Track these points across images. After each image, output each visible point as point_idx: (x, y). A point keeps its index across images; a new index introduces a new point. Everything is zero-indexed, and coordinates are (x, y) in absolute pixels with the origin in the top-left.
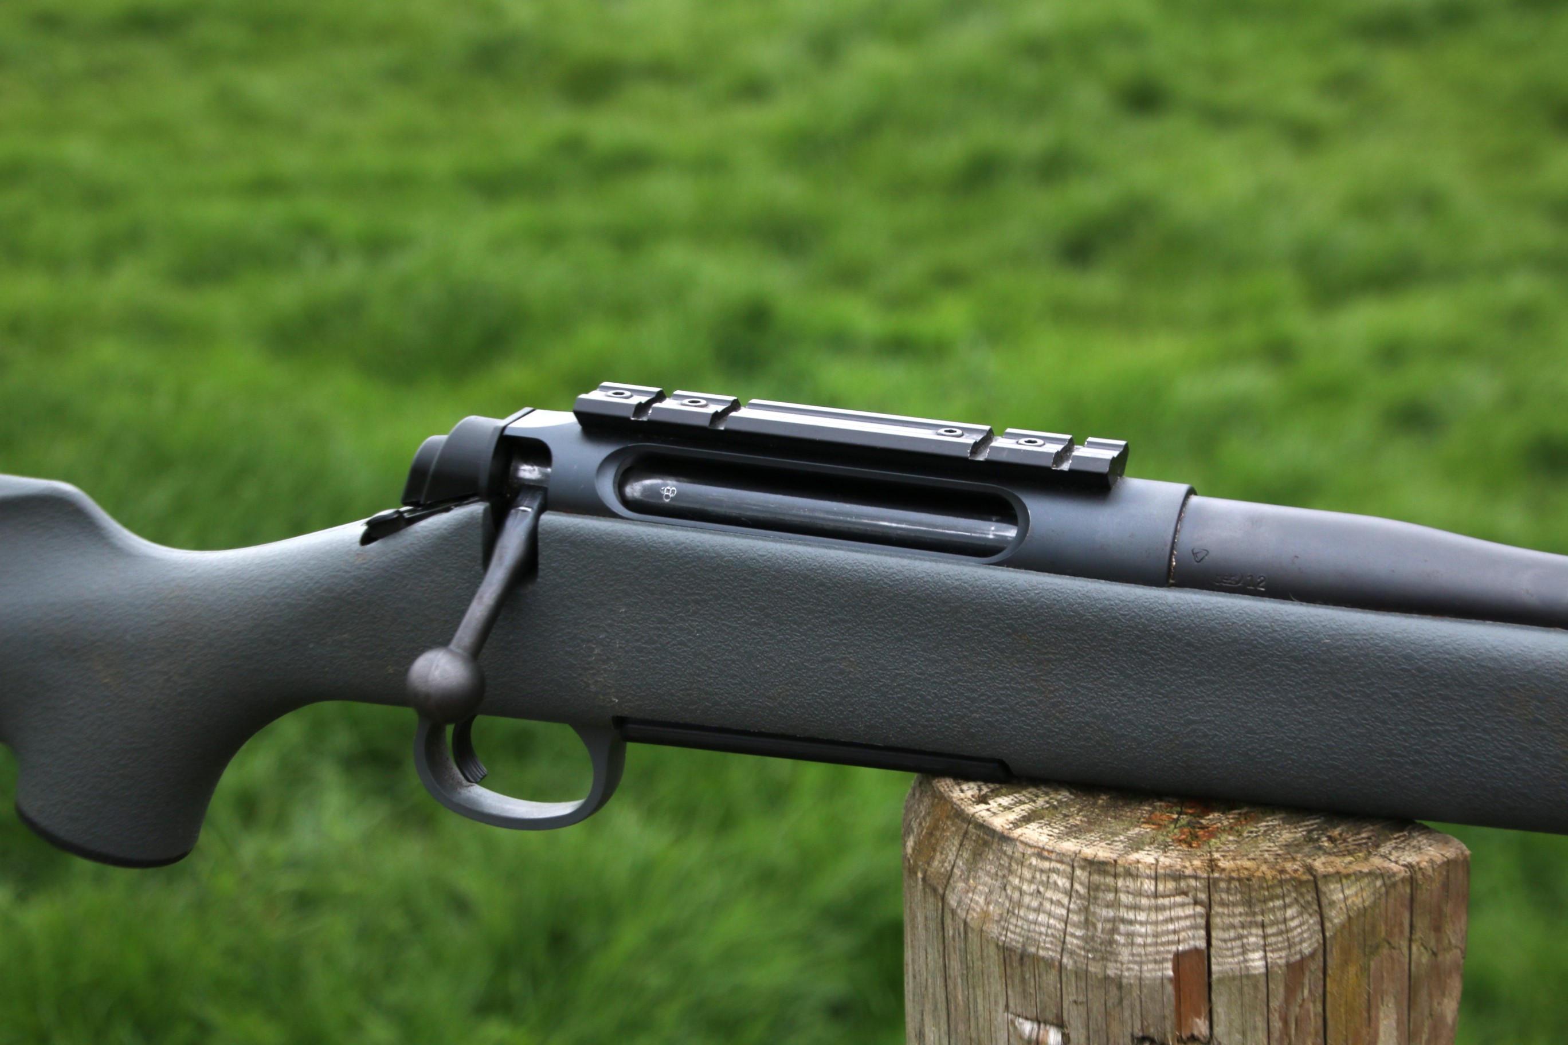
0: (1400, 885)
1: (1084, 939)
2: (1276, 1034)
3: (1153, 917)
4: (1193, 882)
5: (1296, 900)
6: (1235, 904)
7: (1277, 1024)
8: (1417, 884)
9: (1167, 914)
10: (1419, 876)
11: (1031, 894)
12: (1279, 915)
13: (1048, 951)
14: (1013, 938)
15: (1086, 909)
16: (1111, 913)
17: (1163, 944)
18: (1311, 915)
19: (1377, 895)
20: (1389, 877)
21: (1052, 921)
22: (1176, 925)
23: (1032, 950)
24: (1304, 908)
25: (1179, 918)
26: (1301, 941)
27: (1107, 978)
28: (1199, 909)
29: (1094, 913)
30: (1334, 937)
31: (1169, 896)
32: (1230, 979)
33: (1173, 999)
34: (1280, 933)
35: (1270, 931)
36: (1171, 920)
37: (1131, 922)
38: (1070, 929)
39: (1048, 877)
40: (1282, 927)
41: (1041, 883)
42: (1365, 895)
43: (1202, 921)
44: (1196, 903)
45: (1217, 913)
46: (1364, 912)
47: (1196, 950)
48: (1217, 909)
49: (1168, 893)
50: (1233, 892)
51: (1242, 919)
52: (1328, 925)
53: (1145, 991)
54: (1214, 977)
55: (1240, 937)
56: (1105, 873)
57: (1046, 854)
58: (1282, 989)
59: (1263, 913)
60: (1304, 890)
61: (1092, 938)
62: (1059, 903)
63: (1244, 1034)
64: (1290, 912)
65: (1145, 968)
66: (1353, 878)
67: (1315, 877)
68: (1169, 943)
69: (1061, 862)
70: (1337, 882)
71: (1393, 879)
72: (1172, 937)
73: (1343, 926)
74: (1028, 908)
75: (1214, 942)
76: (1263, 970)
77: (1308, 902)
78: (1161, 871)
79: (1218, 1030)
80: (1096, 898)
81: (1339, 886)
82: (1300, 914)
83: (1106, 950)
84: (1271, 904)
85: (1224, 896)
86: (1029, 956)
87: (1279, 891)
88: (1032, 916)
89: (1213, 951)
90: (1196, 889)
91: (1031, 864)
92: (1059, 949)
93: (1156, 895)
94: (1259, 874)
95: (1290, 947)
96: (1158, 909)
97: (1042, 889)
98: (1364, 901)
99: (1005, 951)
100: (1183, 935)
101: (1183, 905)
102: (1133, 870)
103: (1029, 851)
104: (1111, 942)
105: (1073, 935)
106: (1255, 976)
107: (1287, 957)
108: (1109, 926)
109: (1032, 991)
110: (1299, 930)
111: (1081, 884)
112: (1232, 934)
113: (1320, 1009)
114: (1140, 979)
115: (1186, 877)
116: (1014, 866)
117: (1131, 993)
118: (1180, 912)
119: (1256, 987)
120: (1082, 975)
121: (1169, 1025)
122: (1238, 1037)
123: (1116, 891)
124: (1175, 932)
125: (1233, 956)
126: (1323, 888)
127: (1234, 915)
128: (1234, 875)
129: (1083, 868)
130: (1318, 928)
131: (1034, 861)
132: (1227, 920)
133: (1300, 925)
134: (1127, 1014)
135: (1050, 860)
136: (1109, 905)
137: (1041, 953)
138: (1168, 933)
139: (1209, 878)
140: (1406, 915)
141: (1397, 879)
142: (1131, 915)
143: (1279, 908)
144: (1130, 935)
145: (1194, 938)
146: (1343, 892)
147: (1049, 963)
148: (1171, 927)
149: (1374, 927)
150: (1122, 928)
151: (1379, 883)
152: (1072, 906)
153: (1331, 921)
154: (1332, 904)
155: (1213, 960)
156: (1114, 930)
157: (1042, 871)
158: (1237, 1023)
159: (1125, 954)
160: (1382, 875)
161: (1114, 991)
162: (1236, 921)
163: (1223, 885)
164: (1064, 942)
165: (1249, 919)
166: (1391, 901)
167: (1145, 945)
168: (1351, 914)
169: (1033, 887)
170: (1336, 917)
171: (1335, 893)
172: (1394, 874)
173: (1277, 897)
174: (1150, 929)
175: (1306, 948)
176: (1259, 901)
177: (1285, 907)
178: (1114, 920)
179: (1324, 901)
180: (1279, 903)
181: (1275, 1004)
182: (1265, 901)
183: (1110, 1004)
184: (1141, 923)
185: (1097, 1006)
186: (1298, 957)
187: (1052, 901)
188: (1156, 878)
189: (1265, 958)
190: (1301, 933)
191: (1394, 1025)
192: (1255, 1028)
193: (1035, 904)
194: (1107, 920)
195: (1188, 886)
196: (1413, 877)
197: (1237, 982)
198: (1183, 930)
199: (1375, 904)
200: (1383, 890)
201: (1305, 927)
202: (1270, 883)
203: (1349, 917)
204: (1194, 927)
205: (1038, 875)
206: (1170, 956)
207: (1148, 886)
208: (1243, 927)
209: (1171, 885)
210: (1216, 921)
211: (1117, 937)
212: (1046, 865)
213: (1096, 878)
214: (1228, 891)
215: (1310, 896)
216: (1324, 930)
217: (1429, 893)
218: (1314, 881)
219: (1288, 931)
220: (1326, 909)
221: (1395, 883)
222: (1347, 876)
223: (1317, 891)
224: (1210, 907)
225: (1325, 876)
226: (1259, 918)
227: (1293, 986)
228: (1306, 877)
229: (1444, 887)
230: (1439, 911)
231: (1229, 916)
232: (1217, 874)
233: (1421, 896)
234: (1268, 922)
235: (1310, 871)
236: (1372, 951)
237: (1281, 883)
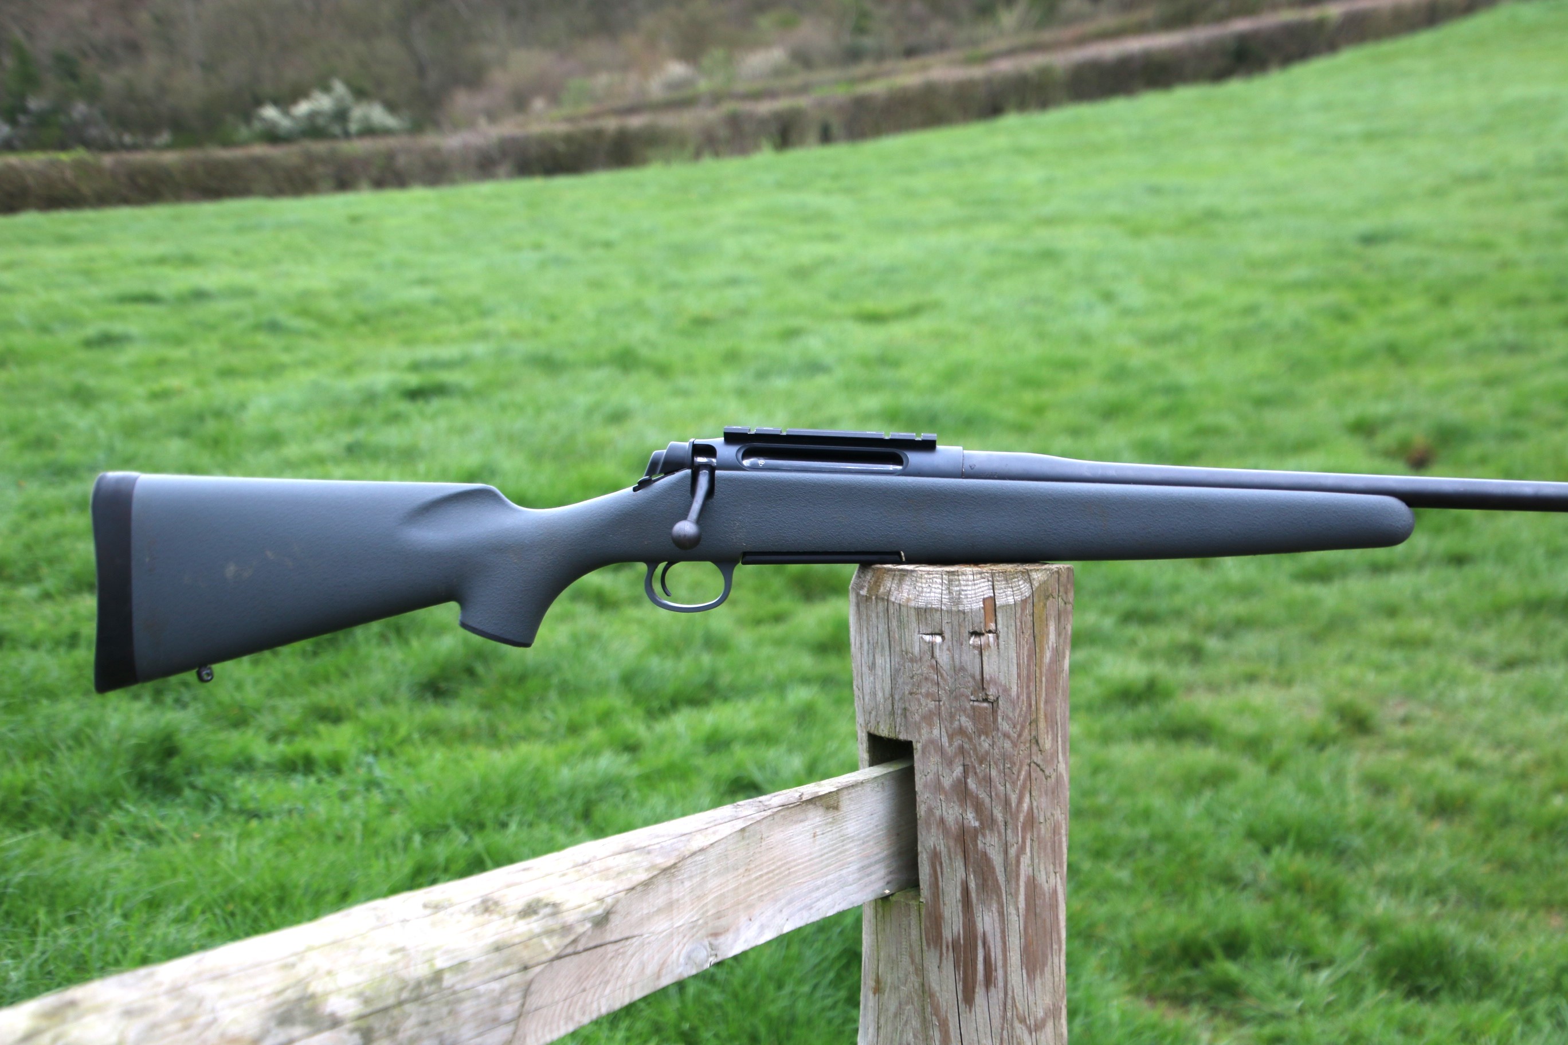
0: (1055, 574)
1: (949, 599)
2: (1018, 627)
3: (974, 587)
4: (986, 574)
5: (1022, 578)
6: (1001, 581)
7: (1019, 624)
8: (1060, 574)
9: (979, 586)
10: (1060, 571)
11: (926, 588)
12: (1017, 583)
13: (936, 605)
14: (921, 604)
15: (949, 588)
16: (958, 588)
17: (978, 596)
18: (1027, 583)
19: (1048, 577)
20: (1051, 571)
21: (936, 595)
22: (983, 589)
23: (930, 606)
24: (1025, 581)
25: (983, 587)
26: (1025, 593)
27: (959, 611)
28: (990, 583)
29: (952, 589)
30: (1036, 591)
31: (979, 579)
32: (1002, 607)
33: (983, 615)
34: (1018, 590)
35: (1014, 589)
36: (980, 588)
37: (966, 591)
38: (943, 596)
39: (933, 580)
40: (1018, 588)
41: (930, 582)
42: (1044, 576)
43: (991, 587)
44: (988, 581)
46: (1045, 582)
47: (991, 597)
48: (996, 583)
50: (1001, 576)
51: (1005, 585)
52: (1033, 586)
53: (973, 613)
54: (997, 606)
55: (1004, 592)
56: (954, 575)
57: (931, 573)
58: (1020, 610)
59: (1011, 584)
60: (1024, 575)
61: (952, 598)
62: (938, 588)
63: (1008, 628)
64: (1020, 583)
65: (972, 605)
67: (1027, 570)
68: (981, 595)
69: (937, 574)
70: (1035, 573)
71: (1053, 571)
72: (981, 593)
73: (1038, 587)
74: (926, 592)
75: (996, 594)
76: (1013, 603)
77: (1026, 579)
78: (975, 572)
79: (999, 627)
80: (952, 584)
82: (1024, 583)
83: (957, 601)
84: (1014, 580)
85: (998, 578)
86: (928, 609)
87: (1016, 576)
88: (928, 595)
89: (996, 597)
90: (988, 576)
91: (925, 578)
92: (940, 604)
93: (974, 580)
94: (1008, 570)
95: (1021, 594)
96: (975, 585)
97: (931, 585)
98: (1044, 579)
99: (918, 610)
100: (985, 592)
101: (984, 582)
102: (964, 572)
103: (924, 573)
104: (959, 598)
105: (945, 598)
106: (1011, 605)
107: (1022, 597)
108: (958, 593)
109: (930, 622)
111: (946, 580)
112: (1002, 591)
113: (1032, 619)
114: (971, 609)
115: (984, 573)
116: (918, 579)
117: (968, 615)
118: (983, 585)
119: (1011, 609)
120: (949, 612)
121: (982, 625)
122: (1006, 629)
123: (959, 580)
124: (982, 591)
125: (1003, 598)
126: (1030, 574)
127: (1002, 585)
128: (1000, 571)
129: (946, 575)
130: (1030, 587)
131: (926, 576)
132: (1000, 586)
133: (1024, 587)
134: (967, 623)
135: (933, 574)
136: (957, 586)
137: (933, 606)
138: (980, 592)
139: (992, 573)
140: (1057, 586)
142: (965, 588)
143: (1017, 581)
144: (966, 595)
145: (989, 593)
146: (1037, 575)
147: (936, 610)
148: (980, 590)
149: (1048, 588)
150: (963, 593)
151: (1048, 572)
152: (943, 588)
154: (1034, 579)
155: (996, 600)
156: (960, 594)
157: (930, 579)
158: (1005, 623)
159: (965, 601)
160: (1049, 570)
161: (962, 615)
162: (1003, 586)
163: (997, 574)
164: (942, 601)
165: (1007, 586)
166: (1052, 579)
167: (972, 598)
168: (1041, 583)
169: (927, 585)
170: (1036, 584)
171: (1035, 575)
172: (1053, 569)
173: (1016, 578)
174: (973, 592)
175: (1027, 594)
176: (1010, 579)
177: (1019, 581)
178: (959, 591)
179: (1031, 578)
180: (1016, 580)
181: (1018, 615)
182: (1012, 579)
183: (960, 621)
184: (970, 590)
185: (955, 623)
186: (1025, 598)
187: (935, 588)
188: (973, 575)
189: (1014, 598)
191: (1054, 629)
192: (1011, 625)
193: (928, 590)
194: (957, 591)
195: (985, 576)
196: (1058, 572)
197: (1005, 608)
198: (985, 590)
199: (1048, 580)
200: (1050, 575)
201: (1026, 587)
202: (1013, 573)
204: (989, 589)
205: (928, 580)
206: (981, 600)
207: (971, 577)
208: (1005, 588)
209: (979, 576)
210: (996, 587)
211: (961, 596)
212: (931, 576)
213: (951, 577)
214: (999, 576)
215: (1026, 577)
216: (1032, 589)
217: (1064, 578)
218: (1028, 572)
219: (1020, 589)
220: (1032, 581)
221: (1053, 573)
222: (1038, 570)
223: (1029, 575)
224: (993, 582)
225: (1031, 570)
226: (1010, 585)
227: (1023, 610)
228: (1024, 571)
229: (1068, 577)
230: (1067, 586)
231: (1000, 585)
232: (994, 571)
233: (1061, 579)
234: (1013, 586)
235: (1025, 569)
236: (1047, 598)
237: (1017, 573)
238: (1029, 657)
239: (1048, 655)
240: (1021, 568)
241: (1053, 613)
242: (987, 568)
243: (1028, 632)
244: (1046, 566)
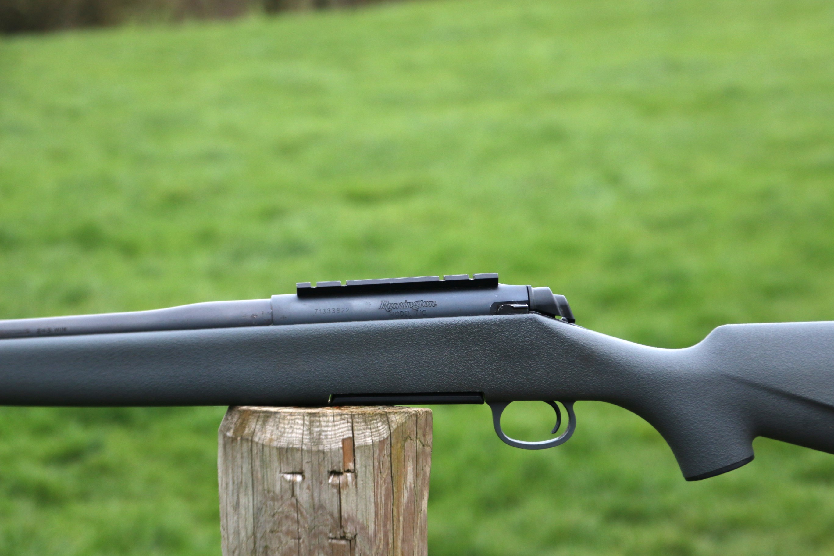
0: (413, 416)
1: (310, 439)
2: (376, 468)
3: (334, 428)
4: (346, 416)
5: (381, 420)
6: (361, 422)
7: (376, 464)
8: (418, 417)
9: (339, 427)
10: (418, 414)
11: (289, 428)
12: (375, 425)
13: (297, 445)
14: (283, 443)
15: (310, 429)
16: (318, 429)
17: (338, 437)
18: (386, 425)
19: (406, 419)
20: (409, 413)
21: (298, 435)
22: (342, 430)
23: (291, 446)
24: (383, 423)
25: (343, 428)
26: (383, 434)
27: (319, 451)
28: (349, 424)
29: (313, 430)
30: (394, 432)
31: (339, 421)
32: (360, 447)
33: (342, 455)
34: (376, 431)
35: (373, 430)
36: (340, 428)
37: (326, 431)
38: (304, 437)
39: (295, 421)
41: (292, 423)
42: (402, 419)
43: (350, 428)
44: (348, 422)
45: (355, 425)
46: (402, 424)
47: (349, 438)
48: (355, 424)
49: (338, 420)
50: (360, 418)
51: (364, 427)
52: (391, 428)
53: (333, 453)
54: (356, 446)
55: (363, 433)
56: (316, 416)
57: (293, 414)
58: (378, 450)
59: (370, 425)
60: (383, 417)
61: (313, 438)
62: (300, 429)
63: (366, 467)
64: (379, 424)
65: (332, 445)
66: (398, 413)
67: (386, 413)
68: (340, 436)
69: (299, 415)
70: (393, 414)
71: (411, 414)
72: (341, 434)
73: (396, 429)
74: (288, 433)
75: (355, 435)
76: (371, 443)
77: (384, 421)
78: (335, 414)
79: (358, 466)
80: (313, 425)
81: (394, 416)
82: (382, 425)
83: (317, 441)
84: (373, 422)
85: (357, 420)
86: (290, 448)
87: (375, 418)
88: (290, 435)
89: (355, 438)
90: (348, 418)
91: (287, 419)
92: (301, 444)
93: (334, 421)
94: (368, 412)
95: (380, 435)
96: (335, 426)
97: (293, 426)
98: (402, 421)
99: (280, 450)
100: (344, 433)
101: (344, 423)
102: (325, 414)
103: (286, 414)
104: (319, 439)
105: (306, 438)
106: (369, 445)
107: (379, 438)
108: (318, 433)
109: (291, 461)
110: (382, 430)
111: (307, 421)
112: (361, 432)
113: (389, 459)
114: (331, 449)
115: (344, 414)
116: (281, 421)
117: (327, 455)
118: (343, 426)
119: (369, 449)
120: (310, 451)
121: (341, 464)
122: (364, 469)
123: (320, 422)
124: (342, 432)
125: (361, 439)
126: (389, 416)
127: (361, 426)
128: (360, 413)
129: (307, 416)
130: (388, 429)
131: (289, 417)
132: (359, 428)
133: (383, 428)
134: (326, 463)
135: (295, 416)
136: (318, 427)
137: (295, 446)
138: (339, 433)
139: (351, 414)
140: (415, 428)
141: (412, 414)
142: (325, 429)
143: (375, 423)
144: (326, 435)
145: (348, 433)
146: (395, 417)
147: (297, 450)
148: (340, 431)
149: (405, 430)
150: (323, 433)
151: (406, 415)
152: (305, 429)
153: (392, 427)
154: (392, 421)
155: (355, 441)
156: (320, 435)
157: (292, 420)
158: (363, 463)
159: (325, 442)
160: (407, 412)
161: (321, 456)
162: (362, 428)
163: (356, 416)
164: (302, 442)
165: (366, 427)
166: (410, 421)
167: (331, 438)
168: (399, 425)
169: (289, 426)
170: (394, 426)
171: (393, 418)
172: (411, 412)
174: (333, 433)
175: (385, 436)
176: (369, 421)
177: (377, 423)
178: (320, 431)
179: (390, 421)
180: (375, 421)
181: (376, 455)
182: (371, 421)
183: (320, 460)
184: (330, 431)
185: (315, 462)
186: (383, 439)
187: (297, 429)
188: (334, 416)
189: (372, 439)
190: (383, 431)
191: (412, 470)
192: (369, 465)
193: (290, 431)
194: (317, 432)
195: (345, 417)
196: (416, 415)
197: (363, 448)
198: (345, 431)
199: (406, 422)
200: (408, 417)
201: (384, 429)
202: (372, 415)
203: (398, 426)
204: (348, 430)
206: (341, 440)
207: (331, 419)
208: (364, 430)
209: (339, 418)
210: (355, 428)
211: (321, 437)
212: (293, 417)
213: (312, 419)
214: (358, 418)
215: (385, 419)
216: (390, 430)
217: (422, 421)
218: (386, 414)
219: (379, 430)
220: (391, 423)
221: (411, 416)
222: (396, 413)
223: (387, 417)
224: (352, 423)
225: (389, 413)
226: (369, 427)
227: (381, 451)
228: (383, 413)
229: (426, 420)
230: (425, 429)
231: (359, 426)
232: (354, 413)
233: (420, 422)
234: (372, 427)
235: (384, 412)
236: (405, 439)
237: (376, 415)
238: (387, 496)
239: (406, 496)
240: (380, 409)
241: (411, 454)
242: (347, 410)
243: (386, 473)
244: (405, 410)
